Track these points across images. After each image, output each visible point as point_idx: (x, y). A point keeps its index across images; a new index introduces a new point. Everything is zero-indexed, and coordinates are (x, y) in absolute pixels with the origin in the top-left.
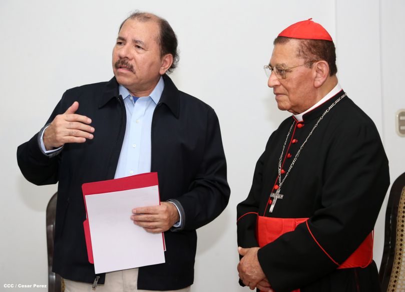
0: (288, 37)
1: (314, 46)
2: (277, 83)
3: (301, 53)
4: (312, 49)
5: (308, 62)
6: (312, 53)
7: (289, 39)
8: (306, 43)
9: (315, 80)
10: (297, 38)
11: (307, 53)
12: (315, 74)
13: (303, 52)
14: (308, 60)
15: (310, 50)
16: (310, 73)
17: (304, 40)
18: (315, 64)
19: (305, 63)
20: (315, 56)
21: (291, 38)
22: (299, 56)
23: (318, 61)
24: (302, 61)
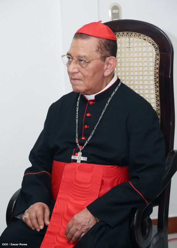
0: (89, 35)
1: (109, 45)
2: (76, 70)
3: (100, 50)
4: (107, 47)
5: (103, 57)
6: (107, 50)
7: (90, 37)
8: (103, 41)
9: (105, 71)
10: (96, 37)
11: (103, 50)
12: (106, 66)
13: (101, 48)
14: (103, 55)
15: (105, 47)
16: (103, 66)
17: (101, 39)
18: (108, 59)
19: (101, 57)
20: (108, 52)
21: (92, 36)
22: (97, 51)
23: (109, 56)
24: (98, 55)
